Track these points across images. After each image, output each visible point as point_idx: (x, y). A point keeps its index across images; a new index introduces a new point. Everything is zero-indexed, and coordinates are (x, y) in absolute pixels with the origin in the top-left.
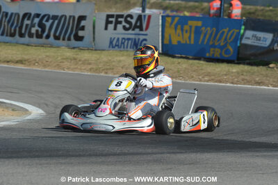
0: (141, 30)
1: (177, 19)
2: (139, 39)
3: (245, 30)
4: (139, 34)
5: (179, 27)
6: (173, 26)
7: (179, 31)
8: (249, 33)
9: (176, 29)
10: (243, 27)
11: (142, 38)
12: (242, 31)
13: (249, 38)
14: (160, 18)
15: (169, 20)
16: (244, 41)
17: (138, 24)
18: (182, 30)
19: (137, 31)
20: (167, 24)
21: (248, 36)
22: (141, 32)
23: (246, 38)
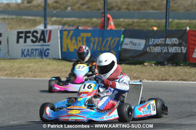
0: (45, 41)
1: (71, 33)
2: (43, 49)
3: (124, 38)
4: (43, 45)
5: (74, 38)
6: (69, 37)
7: (74, 41)
8: (127, 40)
9: (71, 39)
10: (122, 36)
11: (45, 48)
12: (122, 39)
13: (127, 44)
14: (59, 32)
15: (66, 33)
16: (124, 47)
17: (42, 38)
18: (76, 40)
19: (42, 42)
20: (65, 37)
22: (45, 44)
23: (125, 44)
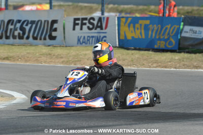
1: (130, 20)
2: (100, 37)
3: (184, 25)
4: (100, 33)
5: (132, 25)
6: (127, 25)
7: (132, 29)
8: (187, 28)
9: (129, 26)
10: (182, 24)
11: (102, 35)
12: (181, 27)
13: (187, 32)
14: (116, 19)
15: (123, 20)
16: (184, 35)
17: (99, 25)
18: (134, 27)
19: (98, 30)
20: (122, 24)
22: (102, 31)
23: (185, 32)
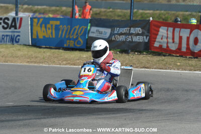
1: (41, 20)
2: (14, 35)
3: (91, 26)
4: (14, 32)
5: (43, 25)
6: (39, 25)
7: (43, 28)
8: (94, 29)
9: (41, 27)
10: (89, 25)
11: (16, 34)
12: (89, 28)
13: (94, 33)
14: (29, 19)
15: (36, 20)
16: (91, 35)
17: (13, 24)
18: (46, 27)
19: (13, 29)
20: (35, 24)
21: (93, 31)
22: (16, 30)
23: (92, 32)
